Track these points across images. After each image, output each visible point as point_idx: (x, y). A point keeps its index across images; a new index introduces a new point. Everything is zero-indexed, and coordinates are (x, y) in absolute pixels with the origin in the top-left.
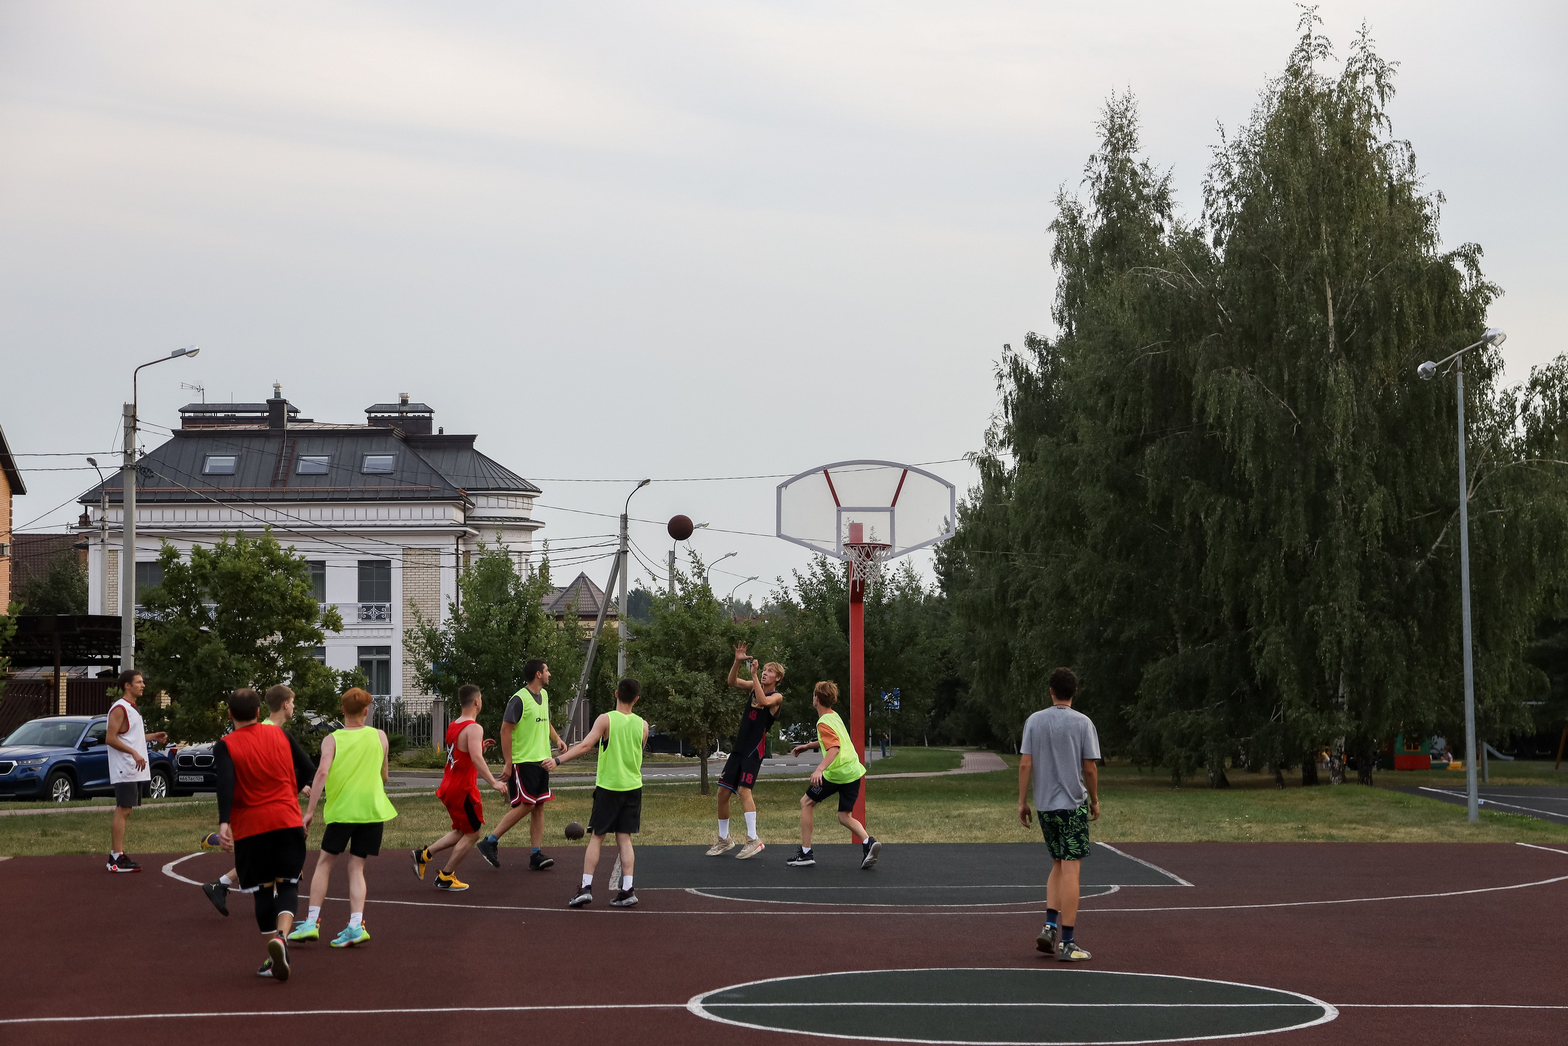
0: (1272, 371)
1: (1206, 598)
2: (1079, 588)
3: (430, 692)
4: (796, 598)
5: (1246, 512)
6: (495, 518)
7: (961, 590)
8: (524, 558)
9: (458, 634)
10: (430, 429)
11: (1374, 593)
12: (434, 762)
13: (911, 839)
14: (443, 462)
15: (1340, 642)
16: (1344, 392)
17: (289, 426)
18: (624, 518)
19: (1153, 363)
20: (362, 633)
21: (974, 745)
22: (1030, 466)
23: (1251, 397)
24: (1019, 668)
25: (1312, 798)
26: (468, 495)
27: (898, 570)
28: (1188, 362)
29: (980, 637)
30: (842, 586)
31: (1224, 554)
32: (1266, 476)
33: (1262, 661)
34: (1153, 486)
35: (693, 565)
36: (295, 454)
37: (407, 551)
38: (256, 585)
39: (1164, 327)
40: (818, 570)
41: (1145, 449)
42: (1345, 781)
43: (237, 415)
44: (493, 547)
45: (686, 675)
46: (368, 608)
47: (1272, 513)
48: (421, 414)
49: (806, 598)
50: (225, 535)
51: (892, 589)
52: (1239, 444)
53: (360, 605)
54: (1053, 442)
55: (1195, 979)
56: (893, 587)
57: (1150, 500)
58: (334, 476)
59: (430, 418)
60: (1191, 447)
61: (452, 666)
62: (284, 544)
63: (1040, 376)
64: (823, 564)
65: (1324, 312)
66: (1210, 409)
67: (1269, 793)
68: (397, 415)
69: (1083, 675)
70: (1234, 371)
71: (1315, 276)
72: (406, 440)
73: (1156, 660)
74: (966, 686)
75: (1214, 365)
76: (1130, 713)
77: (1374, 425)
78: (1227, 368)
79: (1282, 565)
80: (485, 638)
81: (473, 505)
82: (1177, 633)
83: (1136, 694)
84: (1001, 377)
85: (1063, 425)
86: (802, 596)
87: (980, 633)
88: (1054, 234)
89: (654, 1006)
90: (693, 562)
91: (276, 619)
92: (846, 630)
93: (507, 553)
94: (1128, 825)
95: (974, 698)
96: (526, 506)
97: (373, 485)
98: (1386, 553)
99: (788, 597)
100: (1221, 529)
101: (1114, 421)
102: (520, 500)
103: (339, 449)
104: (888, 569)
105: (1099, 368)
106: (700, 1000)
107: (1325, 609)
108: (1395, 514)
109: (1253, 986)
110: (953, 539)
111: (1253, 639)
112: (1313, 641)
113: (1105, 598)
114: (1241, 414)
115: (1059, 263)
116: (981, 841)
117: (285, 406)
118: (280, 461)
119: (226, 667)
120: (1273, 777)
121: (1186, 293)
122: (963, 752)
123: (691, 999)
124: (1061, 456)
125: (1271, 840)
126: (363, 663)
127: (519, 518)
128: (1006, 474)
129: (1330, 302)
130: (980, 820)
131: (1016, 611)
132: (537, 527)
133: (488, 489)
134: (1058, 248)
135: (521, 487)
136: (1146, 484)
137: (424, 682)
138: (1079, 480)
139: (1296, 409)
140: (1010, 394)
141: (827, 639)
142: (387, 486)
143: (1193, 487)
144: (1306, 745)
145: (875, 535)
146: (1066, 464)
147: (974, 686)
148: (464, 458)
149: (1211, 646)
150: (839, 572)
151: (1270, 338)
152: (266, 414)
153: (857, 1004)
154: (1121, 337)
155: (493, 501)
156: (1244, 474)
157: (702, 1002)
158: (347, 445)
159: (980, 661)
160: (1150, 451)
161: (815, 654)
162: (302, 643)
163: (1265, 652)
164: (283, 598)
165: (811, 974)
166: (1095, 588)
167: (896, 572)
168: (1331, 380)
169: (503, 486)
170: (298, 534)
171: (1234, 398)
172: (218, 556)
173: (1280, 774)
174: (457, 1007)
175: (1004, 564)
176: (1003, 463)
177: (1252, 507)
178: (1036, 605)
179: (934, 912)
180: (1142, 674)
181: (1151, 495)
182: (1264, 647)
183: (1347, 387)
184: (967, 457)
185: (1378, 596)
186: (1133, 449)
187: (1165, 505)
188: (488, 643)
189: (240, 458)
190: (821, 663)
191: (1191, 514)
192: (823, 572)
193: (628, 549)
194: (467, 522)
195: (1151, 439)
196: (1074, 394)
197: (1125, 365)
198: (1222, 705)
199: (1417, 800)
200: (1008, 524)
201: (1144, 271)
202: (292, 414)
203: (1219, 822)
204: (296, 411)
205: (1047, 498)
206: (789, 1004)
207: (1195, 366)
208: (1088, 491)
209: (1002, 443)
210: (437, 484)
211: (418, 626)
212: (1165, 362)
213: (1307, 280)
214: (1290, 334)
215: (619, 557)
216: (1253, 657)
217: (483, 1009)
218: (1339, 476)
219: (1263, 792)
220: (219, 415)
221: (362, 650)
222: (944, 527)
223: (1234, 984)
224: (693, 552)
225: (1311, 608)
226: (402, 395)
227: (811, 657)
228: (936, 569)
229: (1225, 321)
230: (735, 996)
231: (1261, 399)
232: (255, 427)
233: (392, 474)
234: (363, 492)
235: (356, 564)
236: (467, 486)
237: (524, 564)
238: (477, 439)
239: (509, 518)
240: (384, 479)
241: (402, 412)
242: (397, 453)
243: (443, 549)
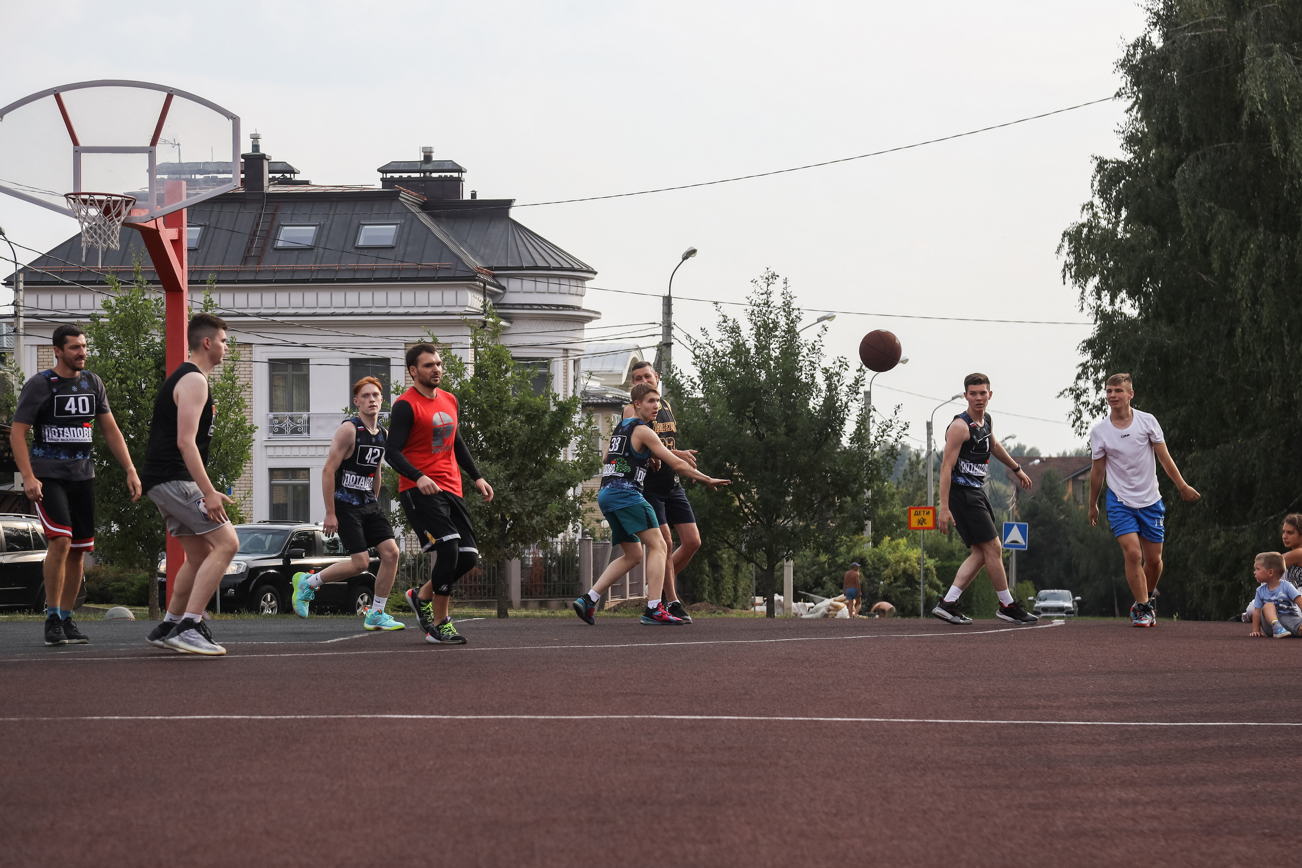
6: (531, 306)
10: (460, 192)
14: (468, 234)
17: (272, 188)
18: (668, 301)
26: (496, 276)
36: (275, 223)
48: (448, 174)
58: (326, 251)
59: (459, 180)
68: (417, 175)
72: (425, 207)
81: (503, 288)
96: (573, 290)
97: (367, 262)
103: (331, 217)
117: (270, 163)
118: (256, 232)
127: (563, 306)
133: (521, 268)
135: (566, 265)
142: (386, 263)
148: (497, 230)
155: (528, 285)
158: (344, 212)
169: (543, 263)
189: (210, 229)
210: (448, 261)
215: (661, 352)
220: (198, 177)
226: (424, 150)
233: (393, 248)
234: (355, 271)
235: (347, 362)
236: (495, 265)
237: (571, 363)
238: (515, 204)
239: (550, 306)
240: (383, 254)
241: (424, 172)
242: (403, 221)
243: (456, 343)
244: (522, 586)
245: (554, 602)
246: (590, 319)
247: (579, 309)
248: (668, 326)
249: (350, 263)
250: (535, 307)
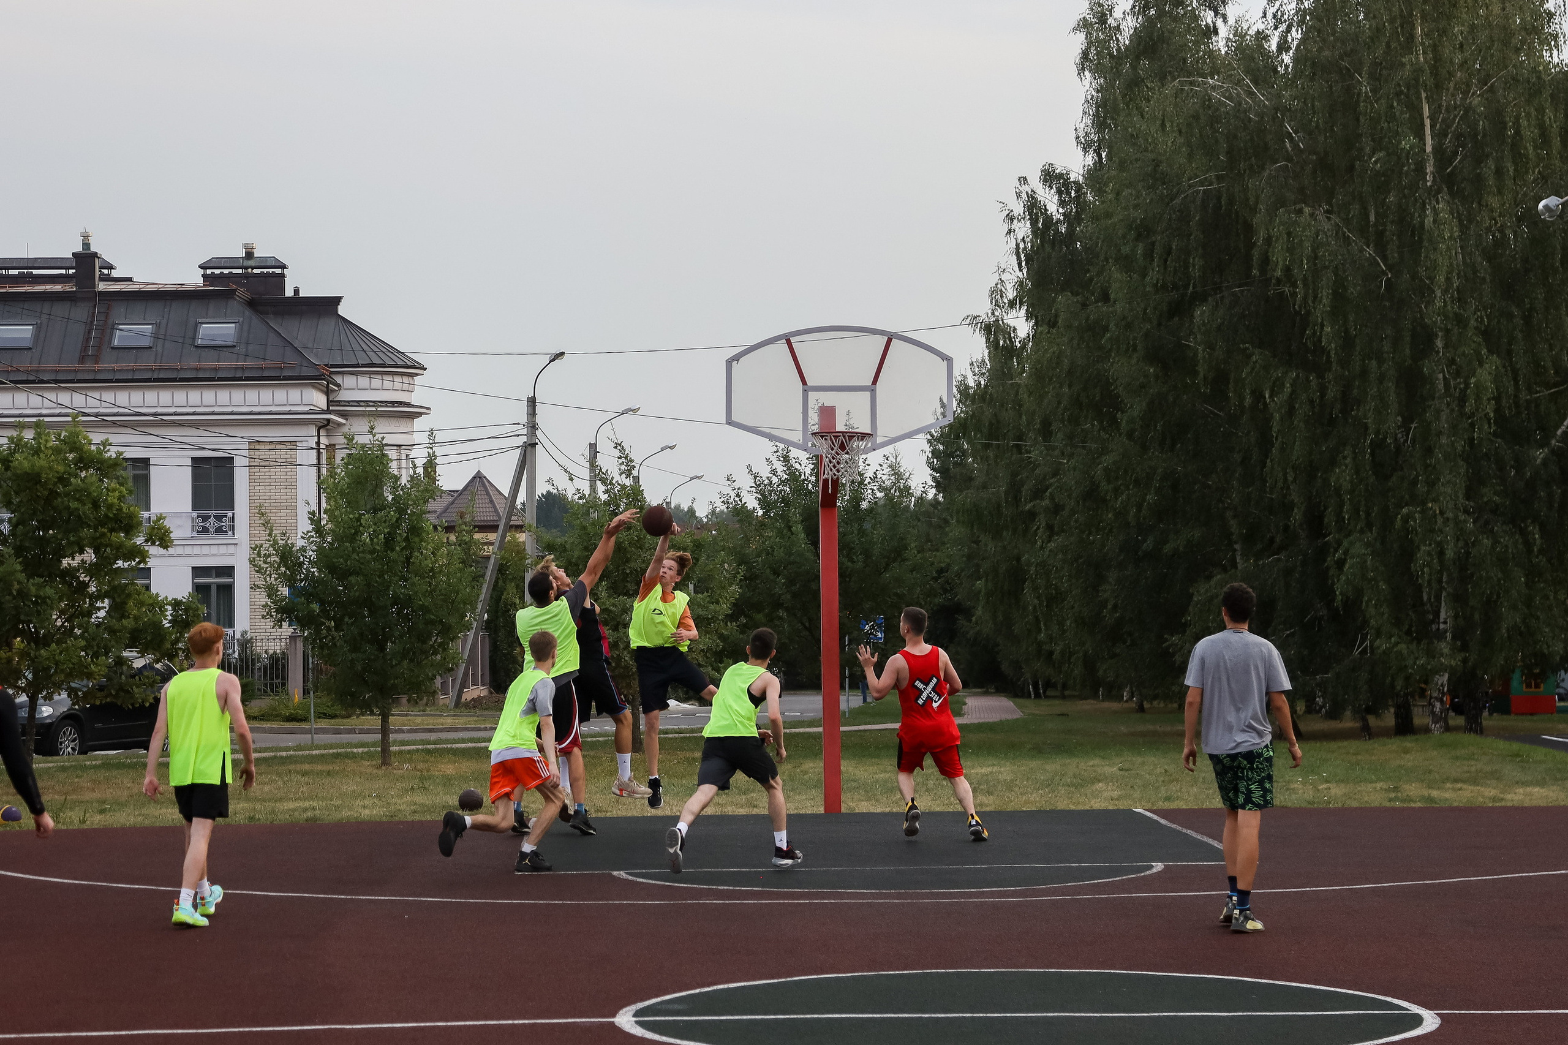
0: (1355, 209)
1: (1272, 499)
2: (1111, 487)
3: (285, 624)
4: (751, 502)
5: (1323, 390)
6: (366, 403)
7: (961, 491)
8: (404, 453)
9: (320, 550)
10: (282, 289)
11: (1485, 490)
12: (291, 714)
13: (899, 806)
14: (299, 332)
15: (1441, 553)
16: (1447, 235)
17: (102, 286)
18: (532, 402)
19: (1203, 201)
20: (197, 550)
21: (980, 688)
22: (1048, 332)
23: (1329, 244)
24: (1036, 589)
25: (1406, 751)
26: (331, 373)
27: (881, 465)
28: (1247, 199)
29: (986, 550)
30: (810, 486)
31: (1294, 443)
32: (1348, 342)
33: (1343, 578)
34: (1204, 357)
35: (620, 461)
36: (110, 322)
37: (254, 445)
38: (60, 489)
39: (1218, 155)
40: (780, 467)
41: (1195, 310)
42: (1448, 729)
43: (35, 272)
44: (364, 439)
45: (612, 600)
46: (205, 518)
47: (1355, 391)
48: (271, 271)
49: (764, 502)
50: (21, 426)
51: (873, 490)
52: (1313, 302)
53: (195, 514)
54: (1078, 301)
55: (1260, 980)
56: (875, 488)
57: (1201, 375)
58: (160, 349)
59: (283, 276)
60: (1252, 308)
61: (312, 591)
62: (96, 438)
63: (1062, 218)
64: (786, 459)
65: (1420, 135)
66: (1277, 259)
67: (1353, 745)
68: (240, 271)
69: (1116, 597)
70: (1307, 210)
71: (1408, 90)
72: (253, 304)
73: (1209, 578)
74: (968, 613)
75: (1281, 202)
76: (1177, 645)
77: (1484, 279)
78: (1298, 206)
79: (1367, 456)
80: (355, 556)
81: (338, 385)
82: (1236, 543)
83: (1183, 621)
84: (1012, 220)
85: (1091, 280)
86: (759, 500)
87: (986, 545)
88: (1081, 37)
89: (573, 1020)
90: (620, 458)
91: (87, 532)
92: (815, 543)
93: (382, 446)
94: (1174, 787)
95: (978, 628)
96: (406, 387)
97: (209, 361)
98: (1499, 440)
99: (741, 501)
100: (1291, 411)
101: (1154, 274)
102: (398, 379)
103: (166, 316)
104: (868, 465)
105: (1136, 206)
106: (632, 1013)
107: (1423, 512)
108: (1511, 390)
109: (1332, 989)
110: (950, 426)
111: (1332, 550)
112: (1408, 554)
113: (1144, 500)
114: (1315, 265)
115: (1087, 73)
116: (988, 809)
117: (97, 260)
118: (90, 331)
119: (22, 594)
120: (1358, 725)
121: (1245, 111)
122: (965, 697)
123: (621, 1012)
124: (1087, 319)
125: (1355, 804)
126: (198, 588)
127: (397, 402)
128: (1017, 343)
129: (1427, 122)
130: (987, 782)
131: (1032, 515)
132: (421, 414)
133: (357, 366)
134: (1085, 55)
135: (400, 363)
136: (1196, 354)
137: (277, 611)
138: (1110, 350)
139: (1385, 259)
140: (1023, 240)
141: (790, 554)
142: (227, 362)
143: (1254, 358)
144: (1399, 684)
145: (851, 422)
146: (1093, 330)
147: (979, 612)
148: (327, 326)
149: (1279, 560)
150: (806, 468)
151: (1351, 168)
152: (71, 271)
153: (831, 1016)
154: (1163, 167)
155: (363, 381)
156: (1320, 341)
157: (635, 1015)
158: (177, 311)
159: (987, 581)
160: (1200, 313)
161: (777, 573)
162: (120, 563)
163: (1347, 566)
164: (96, 505)
165: (773, 978)
166: (1131, 487)
167: (879, 468)
168: (1429, 220)
169: (377, 361)
170: (114, 423)
171: (1307, 244)
172: (12, 453)
173: (1367, 721)
174: (323, 1024)
175: (1016, 457)
176: (1015, 329)
177: (1329, 382)
178: (1057, 509)
179: (929, 899)
180: (1191, 596)
181: (1201, 369)
182: (1345, 560)
183: (1450, 230)
184: (968, 321)
185: (1490, 494)
186: (1179, 309)
187: (1220, 380)
188: (358, 561)
189: (38, 328)
190: (784, 584)
191: (1253, 392)
192: (785, 469)
193: (537, 441)
194: (331, 408)
195: (1203, 298)
196: (1103, 241)
197: (1168, 204)
198: (1293, 634)
199: (1539, 753)
200: (1021, 406)
201: (1192, 83)
202: (106, 271)
203: (1289, 782)
204: (111, 267)
205: (1070, 373)
206: (745, 1017)
207: (1257, 203)
208: (1122, 364)
209: (1012, 304)
210: (292, 360)
211: (269, 541)
212: (1219, 198)
213: (1398, 94)
214: (1376, 162)
215: (525, 451)
216: (1331, 573)
217: (355, 1027)
218: (1439, 343)
219: (1345, 743)
220: (12, 272)
221: (198, 571)
222: (940, 410)
223: (1309, 986)
224: (620, 445)
225: (1405, 510)
226: (246, 246)
227: (772, 577)
228: (930, 465)
229: (1295, 146)
230: (676, 1007)
231: (1340, 246)
232: (58, 288)
233: (233, 346)
234: (198, 370)
235: (188, 461)
236: (331, 362)
237: (404, 460)
238: (343, 301)
239: (385, 403)
240: (225, 353)
241: (246, 268)
242: (241, 319)
243: (302, 443)
247: (409, 405)
249: (191, 361)
250: (371, 404)
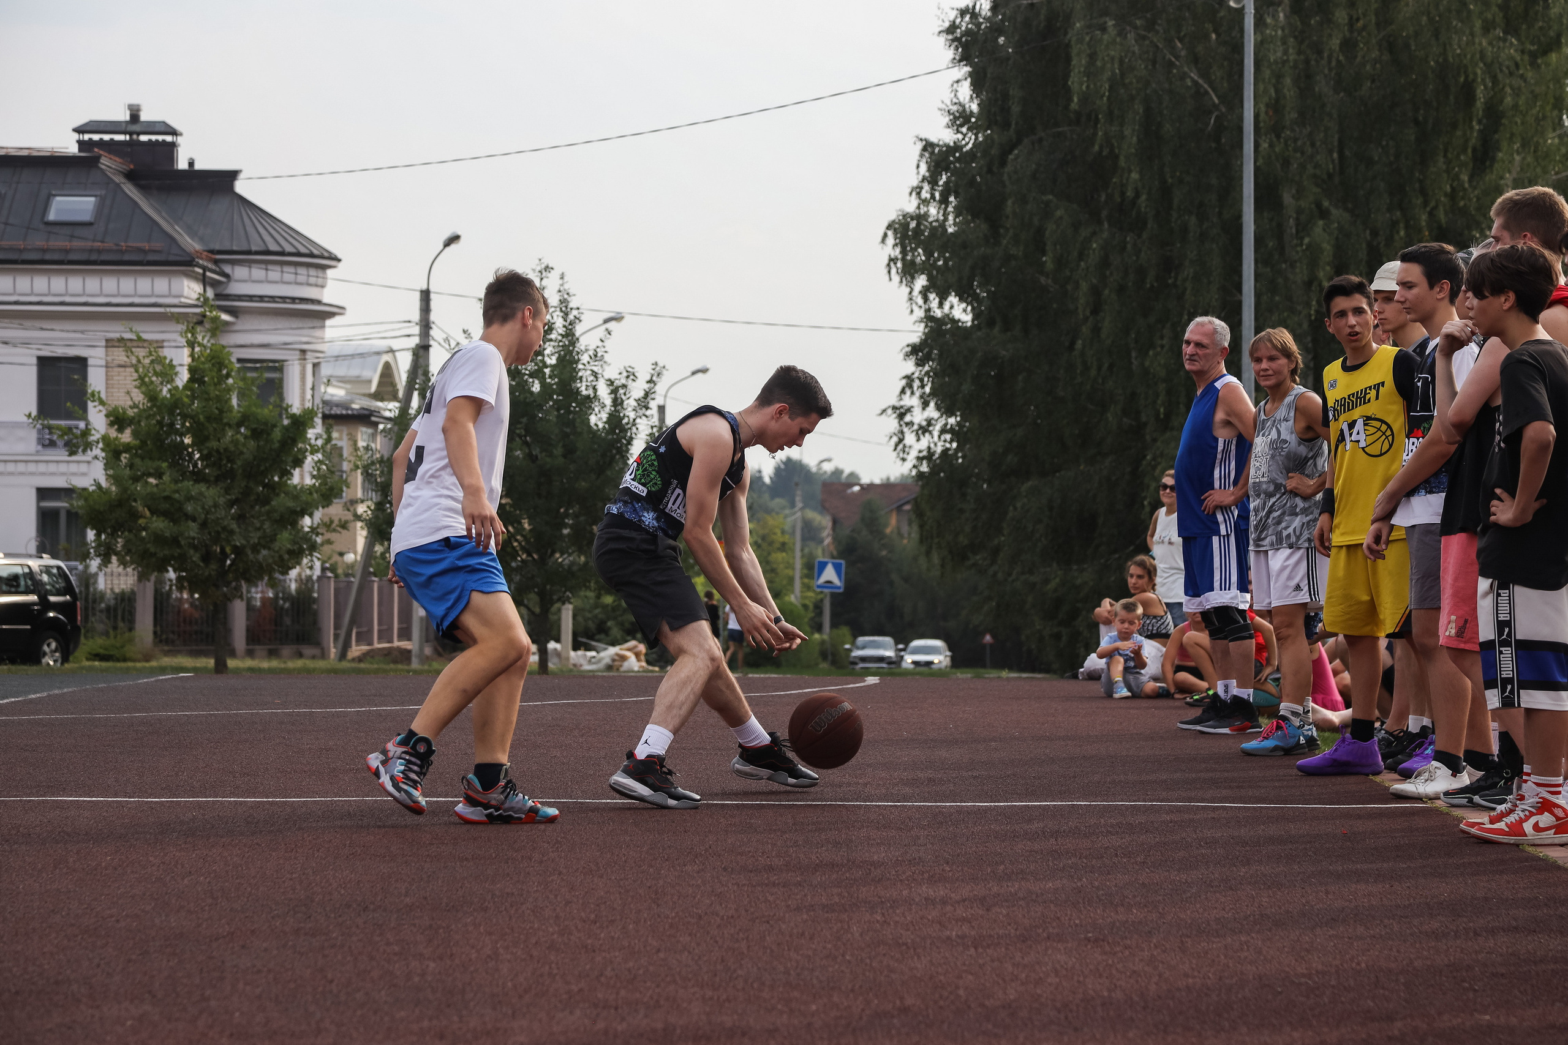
6: (261, 298)
10: (174, 160)
18: (426, 296)
20: (42, 468)
26: (218, 261)
37: (113, 342)
46: (52, 429)
48: (160, 138)
59: (173, 145)
68: (122, 137)
72: (131, 176)
81: (227, 276)
96: (312, 280)
97: (59, 241)
102: (302, 271)
103: (13, 185)
126: (44, 513)
127: (301, 299)
133: (249, 252)
135: (303, 250)
142: (81, 242)
148: (219, 207)
155: (258, 273)
169: (276, 248)
193: (432, 342)
210: (159, 242)
215: (417, 355)
221: (44, 493)
226: (130, 106)
233: (90, 224)
234: (44, 251)
235: (34, 361)
236: (217, 247)
237: (309, 368)
238: (241, 176)
239: (284, 299)
240: (79, 231)
241: (131, 134)
242: (103, 192)
243: (169, 341)
244: (248, 630)
245: (286, 651)
246: (332, 315)
247: (319, 302)
248: (426, 325)
249: (38, 241)
250: (266, 299)
